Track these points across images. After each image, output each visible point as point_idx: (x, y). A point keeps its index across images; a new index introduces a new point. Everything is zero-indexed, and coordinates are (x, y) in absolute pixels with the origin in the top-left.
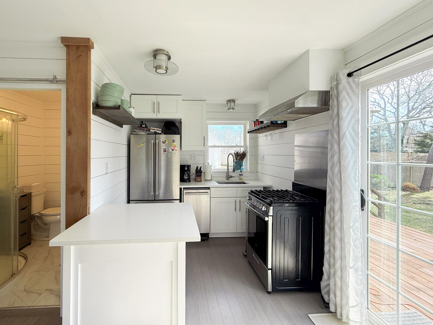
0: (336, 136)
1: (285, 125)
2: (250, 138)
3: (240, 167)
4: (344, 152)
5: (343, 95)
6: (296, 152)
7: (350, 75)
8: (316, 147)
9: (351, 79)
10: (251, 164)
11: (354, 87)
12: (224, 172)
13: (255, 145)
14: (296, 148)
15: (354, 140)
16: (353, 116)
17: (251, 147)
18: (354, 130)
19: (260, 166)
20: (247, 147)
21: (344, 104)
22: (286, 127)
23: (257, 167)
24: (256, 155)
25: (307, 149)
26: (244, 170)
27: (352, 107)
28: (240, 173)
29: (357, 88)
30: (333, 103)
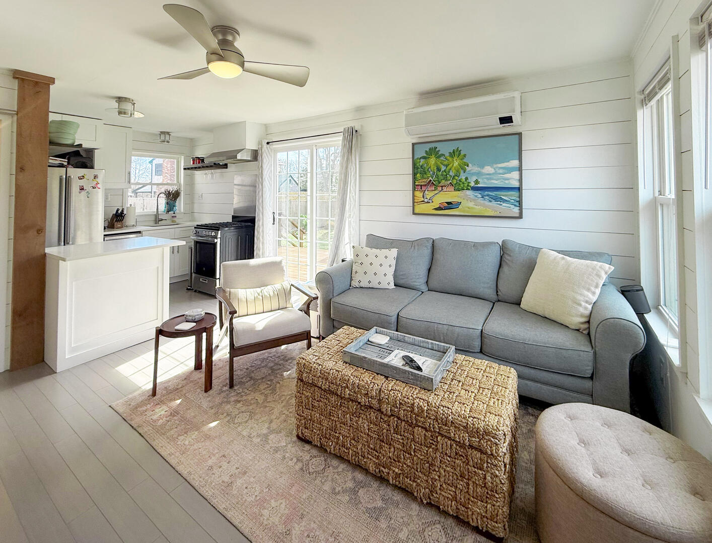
0: (261, 180)
1: (226, 167)
2: (185, 175)
3: (173, 209)
4: (264, 189)
5: (264, 155)
6: (235, 192)
7: (268, 143)
8: (250, 186)
9: (268, 146)
10: (185, 204)
11: (270, 151)
12: (153, 215)
13: (191, 183)
14: (236, 187)
15: (269, 182)
16: (269, 169)
17: (186, 184)
18: (269, 177)
19: (196, 206)
20: (180, 185)
21: (265, 161)
22: (227, 168)
23: (193, 208)
24: (191, 194)
25: (244, 188)
26: (177, 211)
27: (269, 163)
28: (174, 215)
29: (271, 151)
30: (259, 158)
